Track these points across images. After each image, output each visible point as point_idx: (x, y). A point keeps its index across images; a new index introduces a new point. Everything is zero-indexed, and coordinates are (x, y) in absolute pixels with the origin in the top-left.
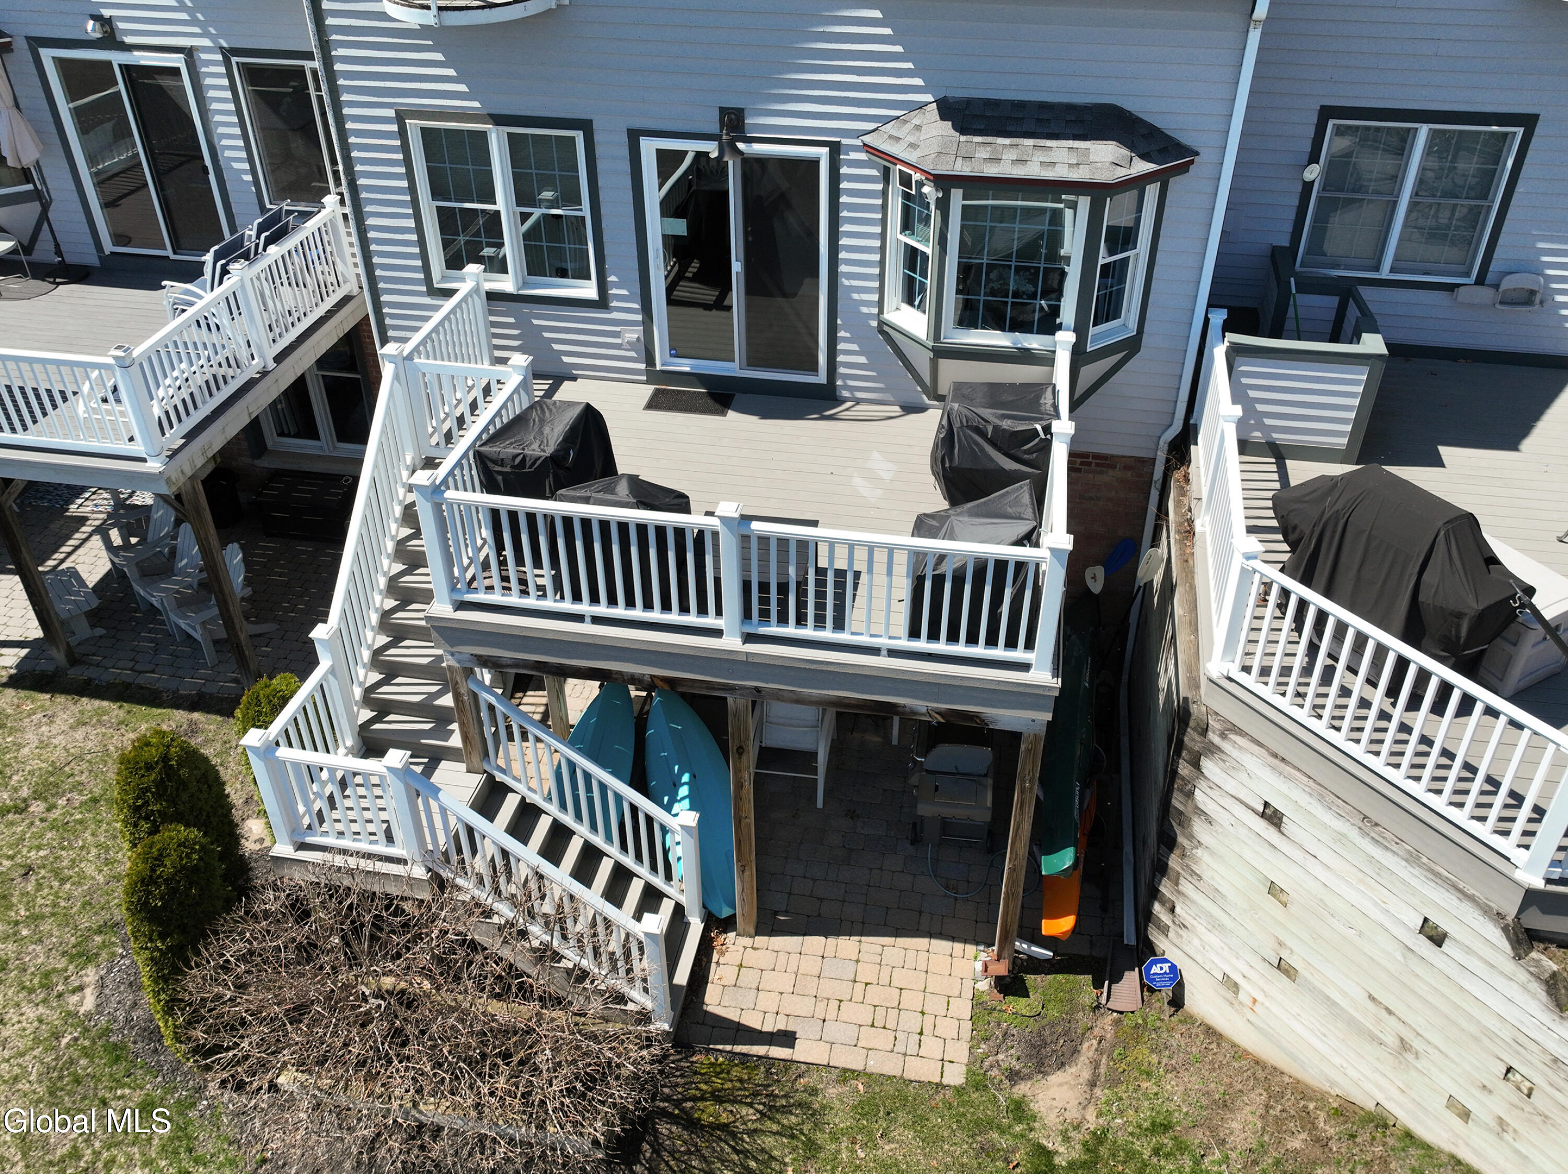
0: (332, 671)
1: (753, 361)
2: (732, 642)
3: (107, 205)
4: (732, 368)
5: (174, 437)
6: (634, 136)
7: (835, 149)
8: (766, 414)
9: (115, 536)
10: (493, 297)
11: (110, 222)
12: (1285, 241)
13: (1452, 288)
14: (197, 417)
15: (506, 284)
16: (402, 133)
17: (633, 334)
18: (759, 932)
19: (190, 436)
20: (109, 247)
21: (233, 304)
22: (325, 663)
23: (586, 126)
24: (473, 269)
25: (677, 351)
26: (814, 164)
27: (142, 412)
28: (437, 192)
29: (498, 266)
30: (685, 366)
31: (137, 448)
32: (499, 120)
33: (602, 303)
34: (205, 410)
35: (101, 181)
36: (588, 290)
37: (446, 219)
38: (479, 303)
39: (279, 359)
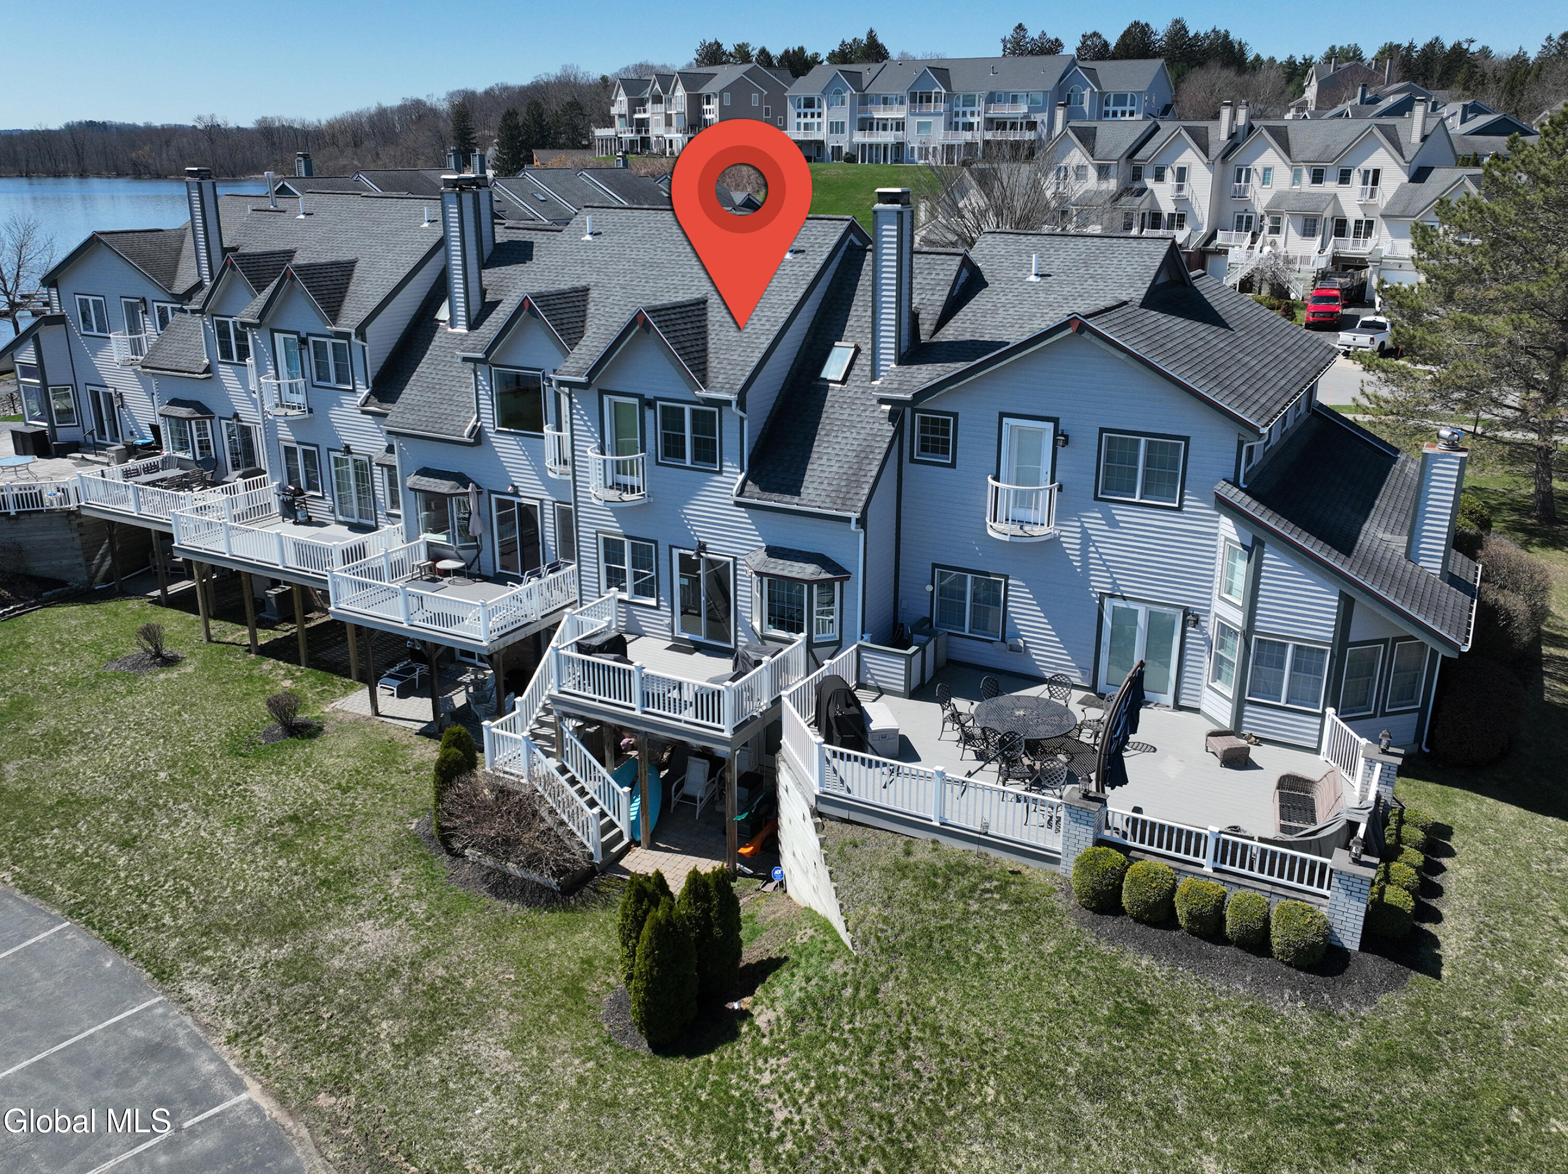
0: (519, 714)
1: (708, 637)
2: (638, 713)
3: (502, 554)
4: (701, 639)
5: (495, 636)
6: (671, 547)
7: (735, 559)
8: (708, 655)
9: (471, 690)
10: (620, 601)
11: (501, 560)
12: (928, 616)
13: (991, 642)
14: (505, 631)
15: (625, 596)
16: (597, 538)
17: (667, 621)
18: (649, 848)
19: (501, 637)
20: (498, 570)
21: (529, 594)
22: (518, 711)
23: (656, 542)
24: (614, 589)
25: (684, 630)
26: (728, 563)
27: (486, 625)
28: (606, 561)
29: (623, 589)
30: (686, 636)
31: (481, 638)
32: (627, 537)
33: (657, 608)
34: (509, 629)
35: (502, 545)
36: (652, 602)
37: (609, 570)
38: (613, 603)
39: (543, 617)
